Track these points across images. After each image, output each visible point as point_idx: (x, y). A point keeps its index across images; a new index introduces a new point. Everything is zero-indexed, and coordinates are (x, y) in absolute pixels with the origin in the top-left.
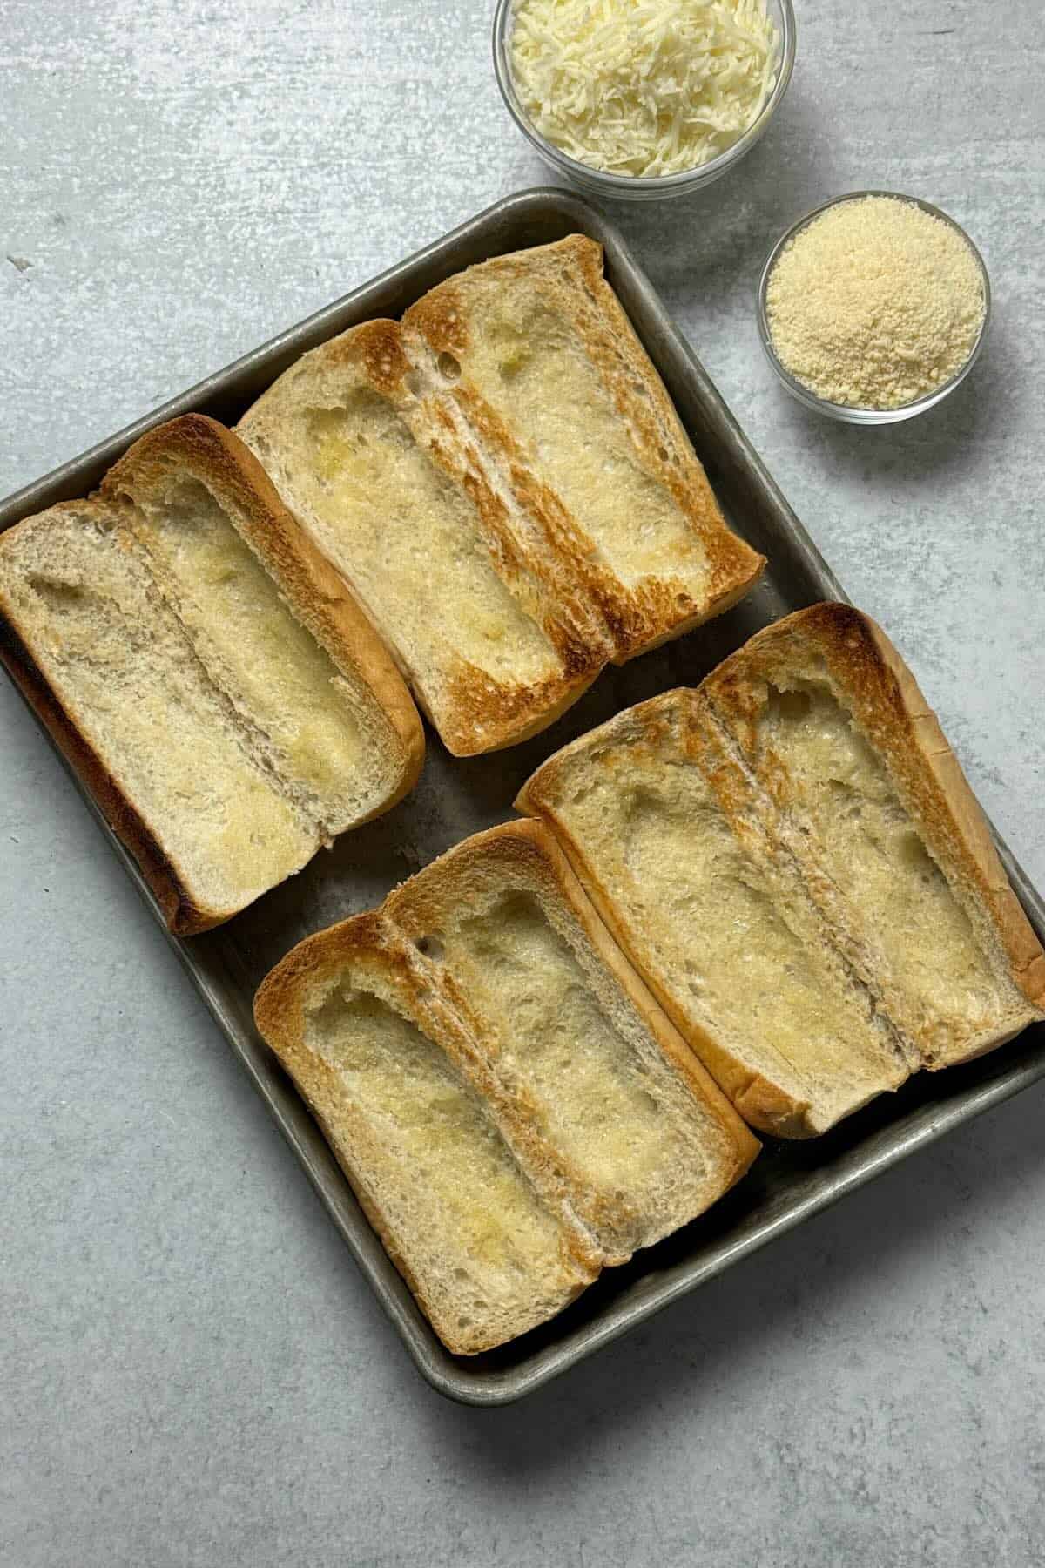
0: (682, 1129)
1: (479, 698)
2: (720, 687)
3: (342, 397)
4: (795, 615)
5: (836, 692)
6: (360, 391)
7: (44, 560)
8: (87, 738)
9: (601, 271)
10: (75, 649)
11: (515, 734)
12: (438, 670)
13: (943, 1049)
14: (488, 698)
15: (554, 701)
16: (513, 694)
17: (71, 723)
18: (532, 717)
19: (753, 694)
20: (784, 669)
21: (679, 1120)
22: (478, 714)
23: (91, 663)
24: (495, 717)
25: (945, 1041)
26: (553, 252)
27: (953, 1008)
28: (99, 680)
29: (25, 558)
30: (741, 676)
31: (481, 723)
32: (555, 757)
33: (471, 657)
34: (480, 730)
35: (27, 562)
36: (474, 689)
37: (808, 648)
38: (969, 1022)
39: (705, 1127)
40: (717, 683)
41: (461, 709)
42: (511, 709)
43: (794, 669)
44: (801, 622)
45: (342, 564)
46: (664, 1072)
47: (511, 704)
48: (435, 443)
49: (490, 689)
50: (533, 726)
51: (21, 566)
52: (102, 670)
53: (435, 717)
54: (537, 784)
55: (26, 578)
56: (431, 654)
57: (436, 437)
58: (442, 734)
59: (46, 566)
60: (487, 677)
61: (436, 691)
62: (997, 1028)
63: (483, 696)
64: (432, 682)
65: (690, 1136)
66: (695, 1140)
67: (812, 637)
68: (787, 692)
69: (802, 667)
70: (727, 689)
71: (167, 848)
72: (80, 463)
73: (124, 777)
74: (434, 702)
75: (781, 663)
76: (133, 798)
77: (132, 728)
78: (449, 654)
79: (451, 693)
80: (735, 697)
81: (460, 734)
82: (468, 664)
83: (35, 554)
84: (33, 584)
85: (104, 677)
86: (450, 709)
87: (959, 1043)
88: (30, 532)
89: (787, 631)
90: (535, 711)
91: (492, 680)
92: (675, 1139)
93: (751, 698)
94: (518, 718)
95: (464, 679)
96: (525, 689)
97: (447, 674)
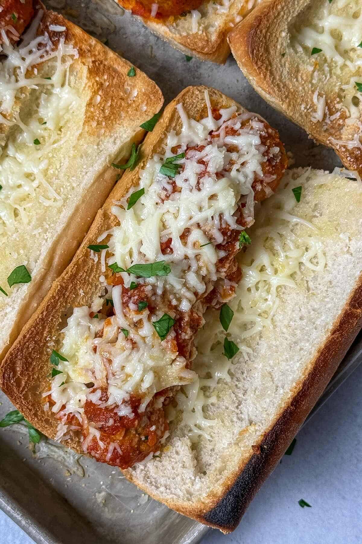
1: (109, 104)
7: (180, 470)
8: (310, 367)
12: (98, 144)
14: (106, 97)
16: (97, 78)
17: (304, 384)
22: (122, 99)
24: (121, 85)
31: (129, 93)
33: (79, 123)
34: (135, 93)
36: (103, 111)
41: (124, 114)
42: (110, 75)
45: (45, 254)
47: (106, 77)
49: (98, 98)
52: (241, 395)
59: (184, 467)
60: (90, 105)
61: (115, 140)
63: (106, 101)
64: (110, 144)
72: (19, 517)
74: (125, 136)
78: (81, 142)
79: (112, 128)
81: (145, 107)
82: (85, 124)
86: (126, 123)
88: (162, 489)
91: (91, 99)
94: (115, 66)
95: (98, 121)
96: (90, 71)
97: (98, 137)
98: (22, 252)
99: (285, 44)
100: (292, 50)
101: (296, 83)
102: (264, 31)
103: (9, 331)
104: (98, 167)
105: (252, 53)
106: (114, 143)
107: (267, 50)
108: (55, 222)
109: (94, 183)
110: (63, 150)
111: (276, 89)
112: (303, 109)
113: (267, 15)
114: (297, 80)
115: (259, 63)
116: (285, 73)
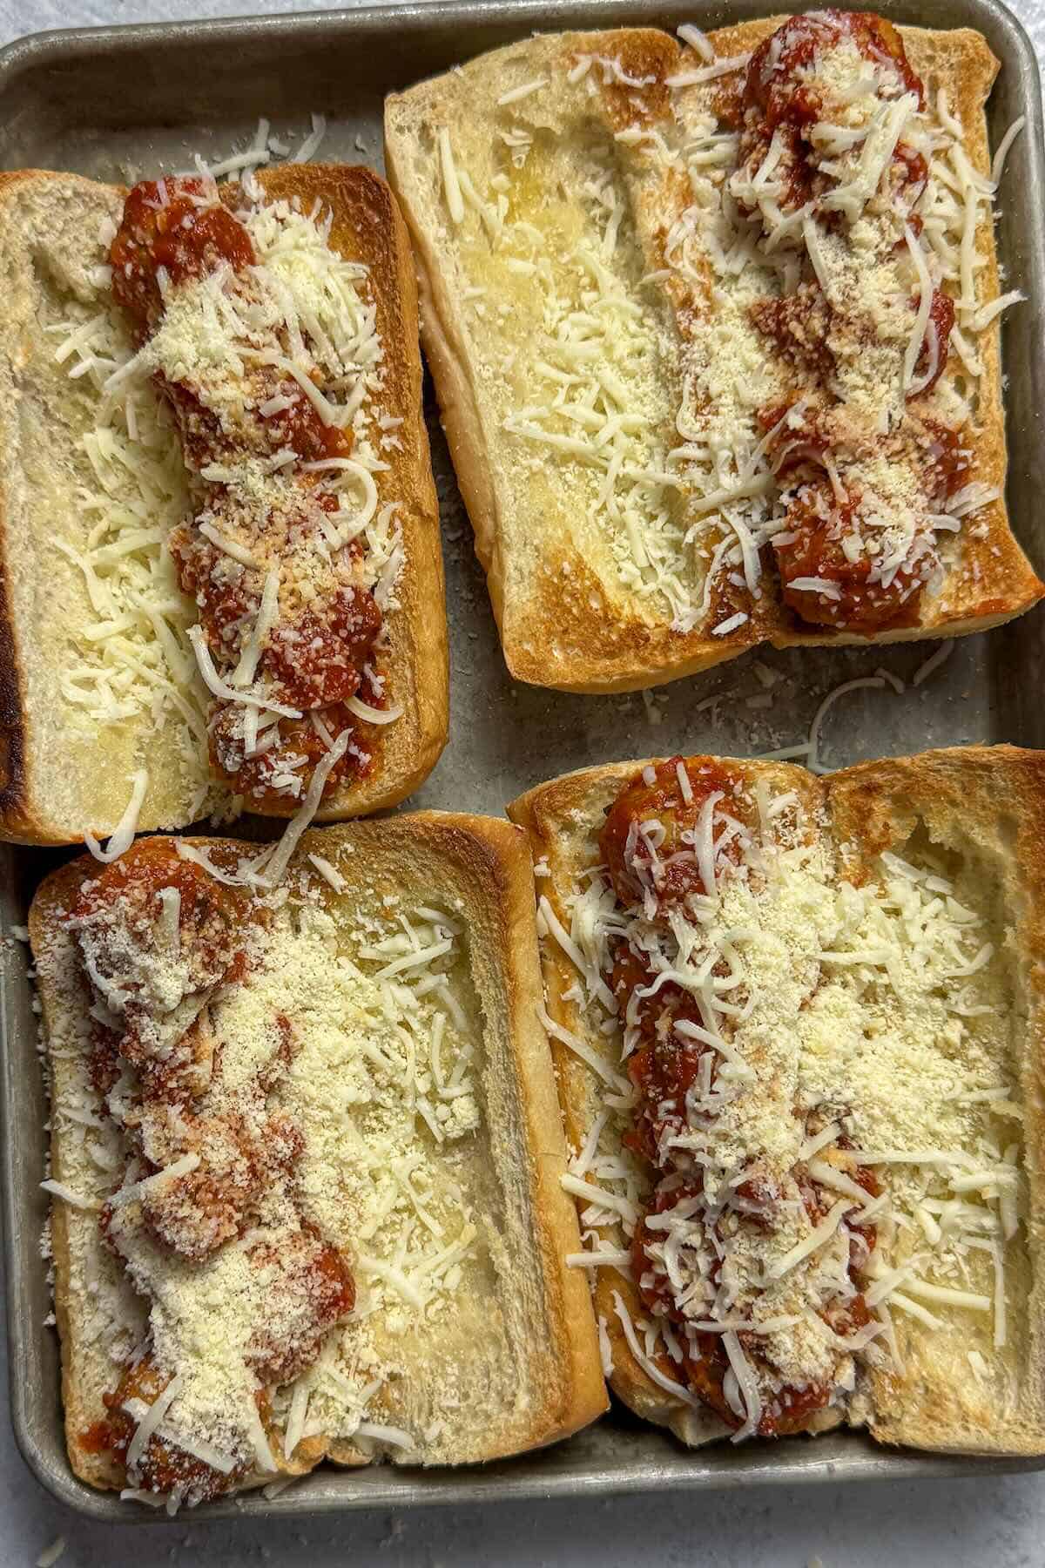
0: (513, 1332)
1: (575, 611)
2: (852, 793)
3: (562, 118)
4: (1009, 750)
5: (1010, 882)
6: (588, 121)
9: (985, 98)
10: (37, 381)
11: (603, 680)
12: (537, 549)
13: (907, 1419)
14: (587, 616)
15: (674, 658)
16: (623, 626)
18: (636, 667)
19: (893, 822)
20: (952, 814)
21: (515, 1318)
22: (565, 631)
23: (46, 411)
24: (585, 646)
25: (914, 1410)
26: (931, 43)
27: (947, 1373)
28: (46, 440)
29: (45, 220)
30: (887, 791)
31: (565, 646)
32: (591, 771)
33: (587, 550)
34: (558, 654)
35: (45, 227)
36: (573, 596)
37: (1003, 804)
38: (960, 1405)
39: (542, 1348)
40: (854, 785)
41: (544, 615)
42: (612, 643)
43: (967, 821)
44: (1010, 765)
46: (524, 1243)
47: (614, 637)
48: (662, 232)
49: (595, 605)
50: (630, 680)
51: (34, 226)
53: (506, 612)
54: (551, 794)
55: (31, 246)
56: (538, 522)
57: (666, 223)
58: (507, 638)
60: (598, 586)
61: (521, 575)
62: (995, 1434)
63: (582, 609)
64: (522, 561)
65: (517, 1346)
66: (522, 1357)
67: (1018, 792)
68: (941, 845)
69: (980, 823)
70: (860, 799)
71: (29, 705)
73: (21, 580)
74: (515, 588)
75: (953, 803)
76: (18, 614)
77: (56, 526)
78: (560, 533)
79: (540, 586)
80: (865, 815)
81: (528, 647)
82: (580, 556)
83: (59, 225)
84: (36, 262)
85: (53, 440)
86: (530, 608)
87: (931, 1424)
89: (987, 767)
90: (644, 661)
91: (603, 594)
92: (496, 1341)
93: (886, 825)
94: (617, 661)
95: (566, 577)
96: (641, 626)
97: (546, 560)
98: (501, 322)
99: (446, 895)
100: (431, 898)
101: (386, 866)
102: (482, 878)
103: (412, 207)
104: (508, 517)
105: (466, 837)
106: (518, 569)
107: (456, 862)
108: (495, 398)
109: (494, 496)
110: (582, 506)
111: (399, 830)
112: (347, 845)
113: (498, 900)
114: (388, 870)
115: (447, 835)
116: (411, 862)
